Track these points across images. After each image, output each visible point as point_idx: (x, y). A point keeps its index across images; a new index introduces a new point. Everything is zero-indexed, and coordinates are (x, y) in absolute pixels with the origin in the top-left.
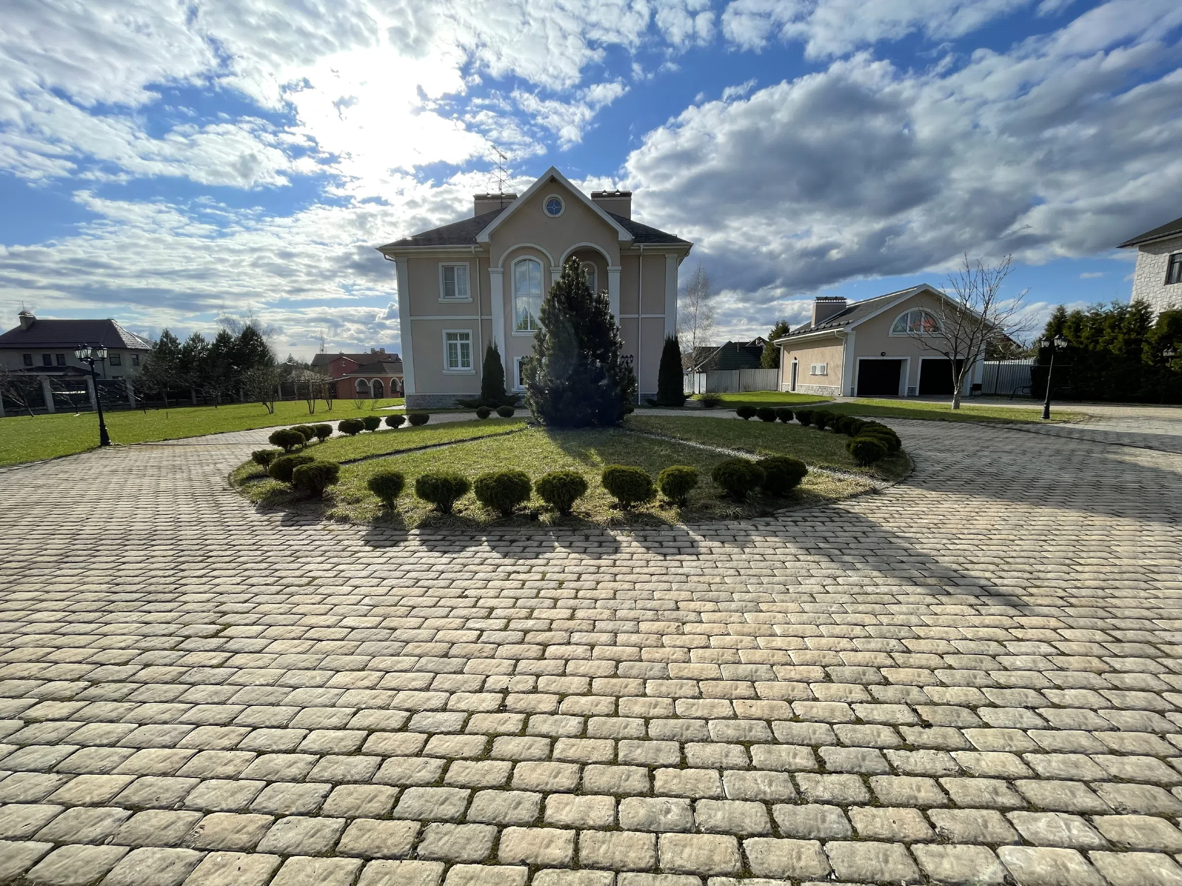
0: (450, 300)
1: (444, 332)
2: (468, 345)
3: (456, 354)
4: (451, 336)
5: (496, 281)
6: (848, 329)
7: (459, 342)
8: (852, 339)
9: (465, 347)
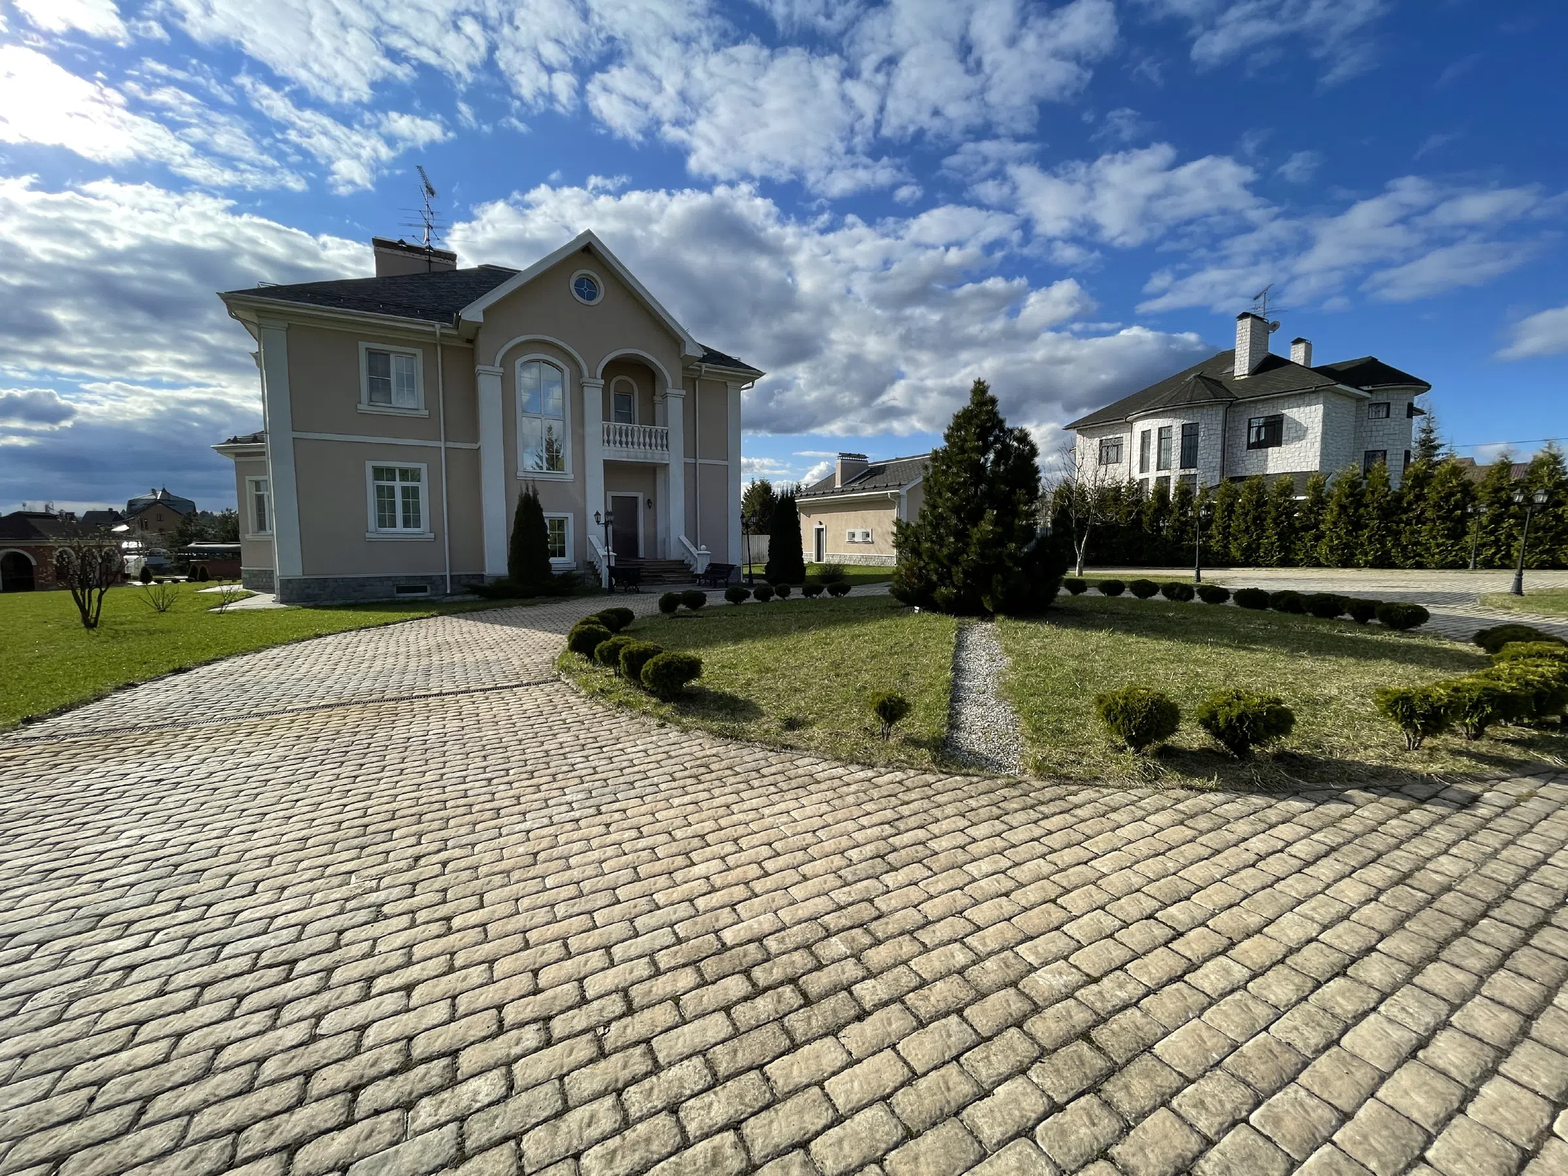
0: (381, 408)
1: (369, 466)
2: (416, 489)
3: (393, 505)
4: (379, 473)
5: (489, 388)
6: (903, 491)
7: (398, 484)
8: (904, 502)
9: (411, 494)
